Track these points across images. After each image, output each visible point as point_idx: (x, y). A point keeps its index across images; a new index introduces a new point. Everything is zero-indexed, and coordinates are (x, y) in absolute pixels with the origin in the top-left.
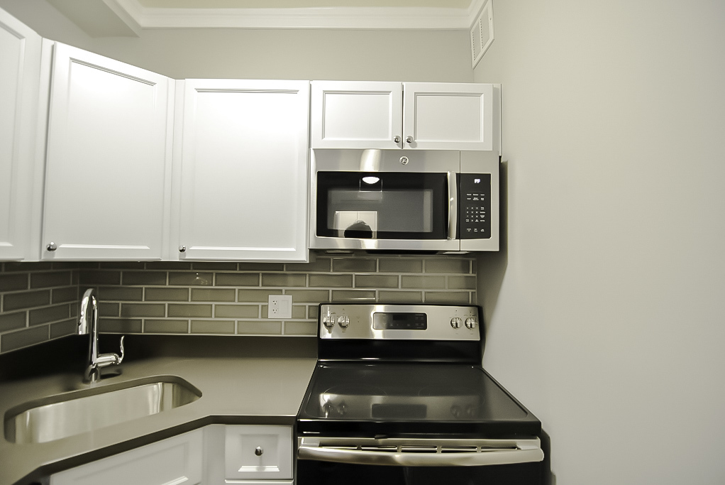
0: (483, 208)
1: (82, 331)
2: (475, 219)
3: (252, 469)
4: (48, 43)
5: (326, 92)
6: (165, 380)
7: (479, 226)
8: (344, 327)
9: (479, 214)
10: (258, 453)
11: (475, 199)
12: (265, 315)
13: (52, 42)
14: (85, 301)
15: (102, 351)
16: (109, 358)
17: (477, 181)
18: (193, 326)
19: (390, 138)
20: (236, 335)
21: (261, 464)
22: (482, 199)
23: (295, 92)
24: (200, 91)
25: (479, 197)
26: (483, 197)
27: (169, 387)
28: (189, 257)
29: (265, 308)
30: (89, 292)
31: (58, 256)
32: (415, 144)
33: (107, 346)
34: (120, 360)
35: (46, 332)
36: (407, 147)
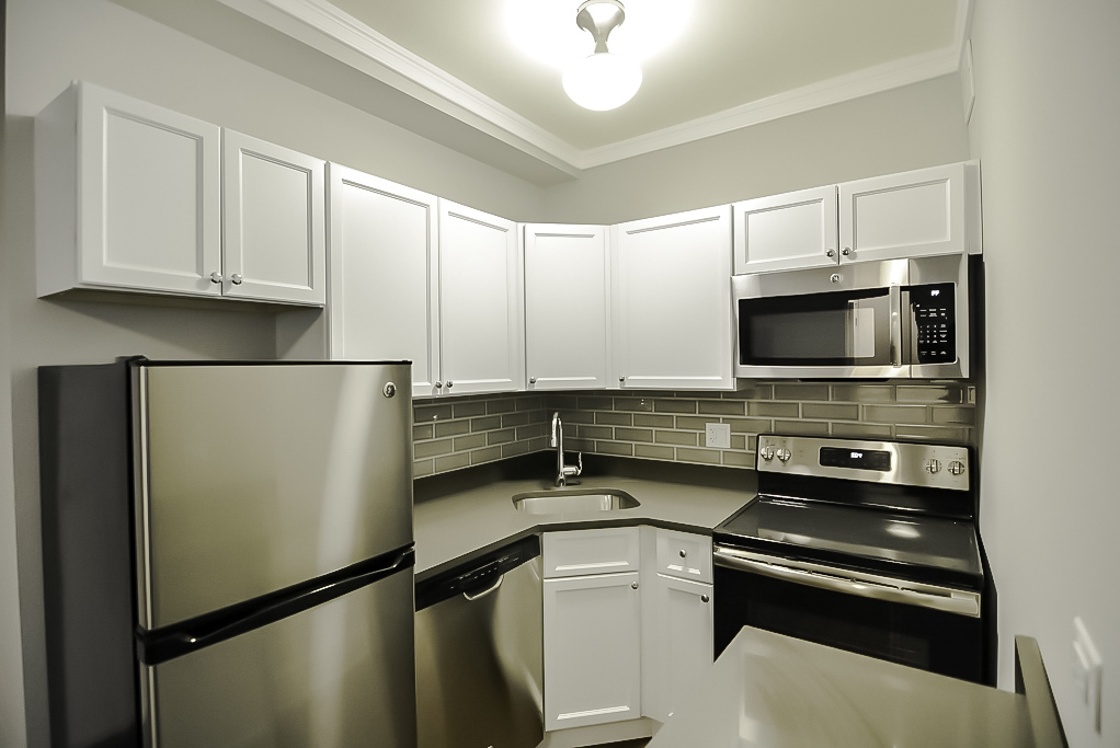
0: (943, 326)
1: (554, 445)
2: (932, 339)
3: (680, 568)
4: (521, 225)
5: (748, 213)
6: (614, 493)
7: (939, 347)
8: (783, 461)
9: (938, 334)
10: (682, 554)
11: (932, 315)
12: (703, 442)
13: (523, 224)
14: (555, 422)
15: (567, 463)
16: (571, 470)
17: (935, 293)
18: (637, 450)
19: (823, 253)
20: (675, 461)
21: (686, 566)
22: (943, 314)
23: (717, 218)
24: (629, 233)
25: (938, 312)
26: (943, 312)
27: (616, 500)
28: (628, 386)
29: (702, 437)
30: (556, 414)
31: (537, 388)
32: (854, 256)
33: (570, 460)
34: (580, 471)
35: (526, 446)
36: (845, 260)
